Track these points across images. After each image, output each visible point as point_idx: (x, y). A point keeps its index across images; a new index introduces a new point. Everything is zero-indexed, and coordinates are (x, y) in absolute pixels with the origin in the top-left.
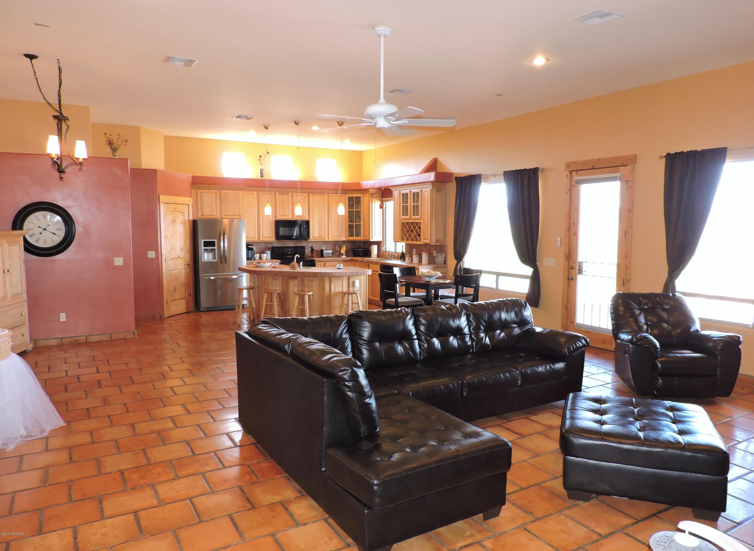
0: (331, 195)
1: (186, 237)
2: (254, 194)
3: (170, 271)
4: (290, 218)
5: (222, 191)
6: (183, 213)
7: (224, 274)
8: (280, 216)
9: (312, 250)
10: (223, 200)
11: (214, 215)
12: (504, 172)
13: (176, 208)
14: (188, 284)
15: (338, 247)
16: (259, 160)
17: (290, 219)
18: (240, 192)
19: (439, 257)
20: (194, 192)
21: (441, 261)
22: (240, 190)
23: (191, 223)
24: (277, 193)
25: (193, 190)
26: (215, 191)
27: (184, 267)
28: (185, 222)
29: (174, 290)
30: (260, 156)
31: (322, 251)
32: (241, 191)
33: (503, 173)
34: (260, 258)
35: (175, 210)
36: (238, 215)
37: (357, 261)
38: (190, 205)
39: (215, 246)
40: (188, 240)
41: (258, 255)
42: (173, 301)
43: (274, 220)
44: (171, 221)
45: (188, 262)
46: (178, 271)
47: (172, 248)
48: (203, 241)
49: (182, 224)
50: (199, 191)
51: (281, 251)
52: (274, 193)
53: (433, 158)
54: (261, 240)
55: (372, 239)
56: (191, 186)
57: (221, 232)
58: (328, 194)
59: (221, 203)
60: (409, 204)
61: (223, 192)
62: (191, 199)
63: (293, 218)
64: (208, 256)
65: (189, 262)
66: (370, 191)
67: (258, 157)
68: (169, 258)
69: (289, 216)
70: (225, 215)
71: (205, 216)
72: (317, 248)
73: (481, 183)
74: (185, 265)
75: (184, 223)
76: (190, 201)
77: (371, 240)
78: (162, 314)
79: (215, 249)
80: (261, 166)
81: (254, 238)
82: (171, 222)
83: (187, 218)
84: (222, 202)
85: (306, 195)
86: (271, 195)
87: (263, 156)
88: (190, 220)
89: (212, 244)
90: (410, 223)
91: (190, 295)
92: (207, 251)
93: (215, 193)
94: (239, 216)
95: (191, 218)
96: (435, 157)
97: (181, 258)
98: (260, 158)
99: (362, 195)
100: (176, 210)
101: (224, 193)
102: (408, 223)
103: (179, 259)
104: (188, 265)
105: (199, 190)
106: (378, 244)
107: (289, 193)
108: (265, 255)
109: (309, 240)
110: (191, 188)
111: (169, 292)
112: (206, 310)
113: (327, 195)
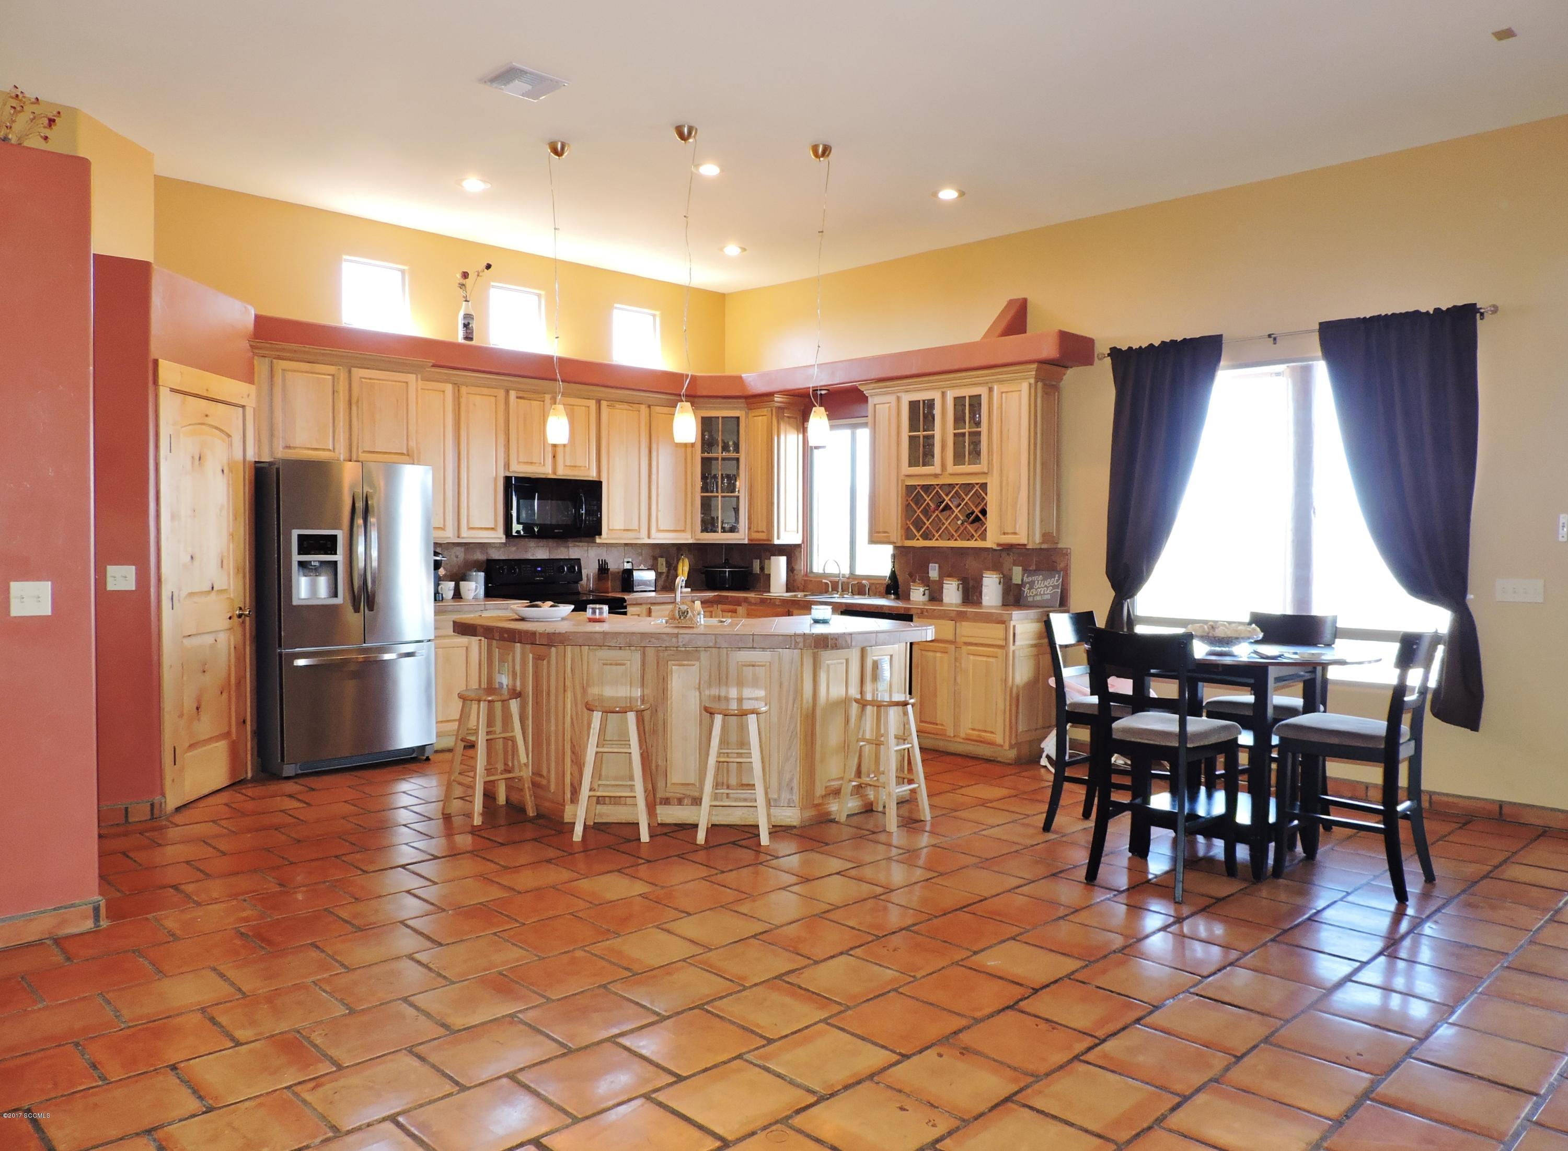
0: (658, 409)
1: (235, 519)
2: (444, 392)
3: (187, 642)
4: (547, 471)
5: (354, 370)
6: (229, 436)
7: (364, 645)
8: (519, 462)
9: (603, 569)
10: (358, 402)
11: (329, 450)
12: (1321, 324)
13: (207, 416)
14: (240, 683)
15: (664, 563)
16: (462, 286)
17: (548, 474)
18: (412, 378)
19: (1036, 585)
20: (261, 367)
21: (1048, 597)
22: (412, 373)
23: (250, 474)
24: (513, 394)
25: (256, 361)
26: (332, 369)
27: (226, 624)
28: (231, 466)
29: (197, 709)
30: (465, 275)
31: (629, 572)
32: (414, 376)
33: (1317, 327)
34: (457, 595)
35: (203, 421)
36: (402, 454)
37: (738, 602)
38: (247, 409)
39: (336, 554)
40: (242, 531)
41: (452, 584)
42: (192, 746)
43: (502, 474)
44: (193, 457)
45: (240, 609)
46: (208, 640)
47: (192, 557)
48: (295, 533)
49: (223, 471)
50: (281, 365)
51: (514, 573)
52: (502, 393)
53: (1011, 302)
54: (463, 538)
55: (778, 538)
56: (251, 346)
57: (357, 505)
58: (649, 406)
59: (350, 413)
60: (937, 433)
61: (358, 373)
62: (251, 389)
63: (554, 472)
64: (313, 588)
65: (242, 605)
66: (776, 399)
67: (459, 276)
68: (184, 593)
69: (544, 465)
70: (364, 452)
71: (296, 451)
72: (616, 564)
73: (1219, 360)
74: (230, 618)
75: (231, 470)
76: (248, 395)
77: (776, 542)
78: (157, 799)
79: (336, 563)
80: (467, 307)
81: (443, 529)
82: (193, 464)
83: (239, 456)
84: (354, 408)
85: (592, 404)
86: (496, 397)
87: (472, 276)
88: (250, 462)
89: (328, 544)
90: (937, 488)
91: (244, 722)
92: (306, 571)
93: (333, 375)
94: (408, 455)
95: (251, 456)
96: (1018, 295)
97: (221, 591)
98: (464, 281)
99: (743, 413)
100: (209, 421)
101: (361, 378)
102: (927, 488)
103: (213, 594)
104: (240, 616)
105: (280, 361)
106: (789, 551)
107: (546, 395)
108: (472, 585)
109: (598, 540)
110: (250, 354)
111: (181, 716)
112: (300, 772)
113: (647, 410)
